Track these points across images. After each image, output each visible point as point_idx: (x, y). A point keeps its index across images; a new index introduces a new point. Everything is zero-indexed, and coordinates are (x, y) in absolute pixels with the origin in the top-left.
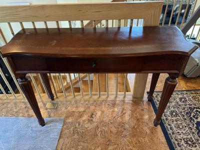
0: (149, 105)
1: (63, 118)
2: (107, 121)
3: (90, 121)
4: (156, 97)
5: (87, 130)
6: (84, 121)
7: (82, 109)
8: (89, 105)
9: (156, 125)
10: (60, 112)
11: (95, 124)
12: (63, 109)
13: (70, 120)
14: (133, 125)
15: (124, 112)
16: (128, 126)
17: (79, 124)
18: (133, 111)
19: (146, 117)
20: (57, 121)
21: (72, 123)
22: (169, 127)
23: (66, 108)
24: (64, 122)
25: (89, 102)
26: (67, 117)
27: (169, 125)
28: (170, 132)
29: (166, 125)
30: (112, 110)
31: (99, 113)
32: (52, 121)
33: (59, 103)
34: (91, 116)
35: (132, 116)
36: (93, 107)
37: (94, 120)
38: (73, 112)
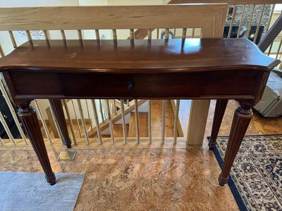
0: (210, 155)
1: (83, 173)
2: (150, 178)
3: (124, 177)
4: (221, 144)
5: (119, 191)
6: (115, 178)
7: (112, 161)
8: (123, 155)
9: (222, 184)
10: (78, 165)
11: (131, 182)
12: (84, 161)
13: (94, 176)
14: (187, 183)
15: (174, 165)
16: (180, 186)
17: (107, 183)
18: (188, 165)
19: (207, 172)
20: (74, 178)
21: (97, 181)
22: (241, 186)
23: (88, 159)
24: (85, 180)
25: (122, 151)
26: (89, 172)
27: (242, 184)
28: (243, 194)
29: (237, 184)
30: (156, 162)
31: (137, 167)
32: (67, 178)
33: (79, 152)
34: (126, 171)
35: (186, 171)
36: (128, 159)
37: (129, 176)
38: (99, 165)
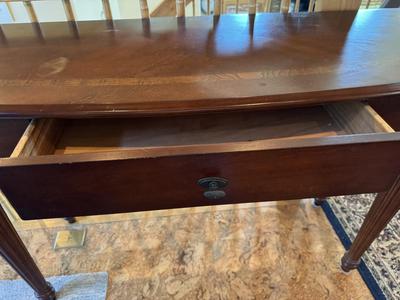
0: (318, 214)
1: (103, 273)
2: (224, 269)
3: (180, 275)
6: (162, 277)
7: (153, 243)
8: (171, 229)
9: (346, 267)
10: (94, 255)
11: (194, 281)
12: (103, 246)
13: (126, 276)
14: (290, 272)
15: (262, 239)
16: (278, 279)
17: (151, 287)
18: (284, 236)
19: (318, 248)
20: (90, 284)
21: (131, 285)
22: (377, 268)
23: (111, 243)
24: (110, 284)
25: (169, 221)
26: (117, 268)
27: (378, 264)
28: (383, 283)
29: (370, 265)
30: (230, 237)
31: (200, 249)
32: (75, 285)
33: (91, 229)
34: (181, 260)
35: (283, 249)
36: (180, 235)
37: (189, 270)
38: (131, 251)
